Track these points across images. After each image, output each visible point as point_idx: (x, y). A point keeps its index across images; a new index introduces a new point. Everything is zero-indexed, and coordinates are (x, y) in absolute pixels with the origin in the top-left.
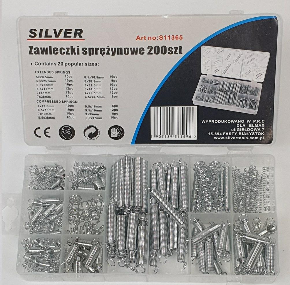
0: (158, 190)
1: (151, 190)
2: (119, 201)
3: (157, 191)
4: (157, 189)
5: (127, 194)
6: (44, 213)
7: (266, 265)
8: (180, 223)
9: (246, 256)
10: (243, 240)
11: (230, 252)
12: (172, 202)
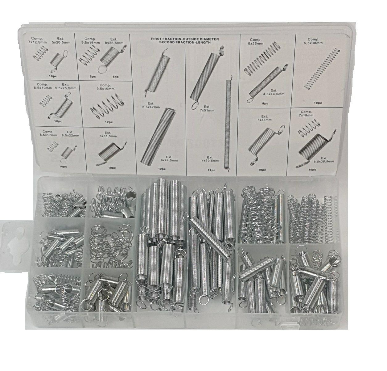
0: (199, 219)
1: (190, 218)
2: (152, 231)
3: (197, 219)
4: (197, 218)
5: (161, 222)
6: (60, 246)
7: (328, 304)
8: (225, 257)
9: (305, 293)
10: (300, 275)
11: (285, 290)
12: (215, 232)
